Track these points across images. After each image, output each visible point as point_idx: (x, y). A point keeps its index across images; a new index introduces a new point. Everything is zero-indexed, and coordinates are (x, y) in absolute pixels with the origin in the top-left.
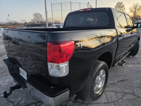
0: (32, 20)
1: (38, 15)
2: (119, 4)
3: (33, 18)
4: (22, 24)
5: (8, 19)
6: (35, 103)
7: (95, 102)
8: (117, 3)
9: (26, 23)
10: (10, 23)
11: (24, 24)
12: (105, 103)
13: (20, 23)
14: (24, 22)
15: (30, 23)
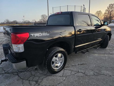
0: (40, 20)
1: (45, 16)
2: (111, 5)
3: (41, 18)
4: (33, 22)
5: (23, 19)
6: (17, 72)
7: (54, 75)
8: (110, 5)
9: (36, 22)
10: (24, 22)
11: (34, 23)
12: (60, 76)
13: (32, 22)
14: (34, 22)
15: (39, 22)
